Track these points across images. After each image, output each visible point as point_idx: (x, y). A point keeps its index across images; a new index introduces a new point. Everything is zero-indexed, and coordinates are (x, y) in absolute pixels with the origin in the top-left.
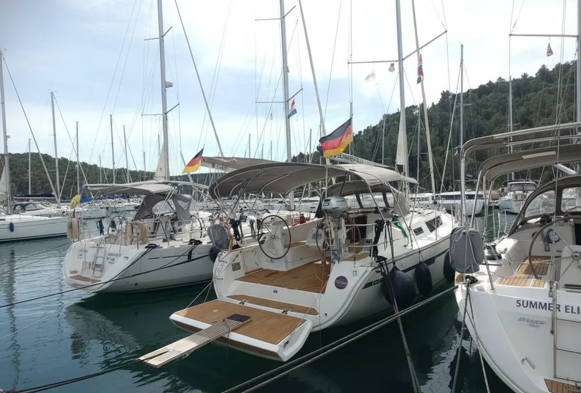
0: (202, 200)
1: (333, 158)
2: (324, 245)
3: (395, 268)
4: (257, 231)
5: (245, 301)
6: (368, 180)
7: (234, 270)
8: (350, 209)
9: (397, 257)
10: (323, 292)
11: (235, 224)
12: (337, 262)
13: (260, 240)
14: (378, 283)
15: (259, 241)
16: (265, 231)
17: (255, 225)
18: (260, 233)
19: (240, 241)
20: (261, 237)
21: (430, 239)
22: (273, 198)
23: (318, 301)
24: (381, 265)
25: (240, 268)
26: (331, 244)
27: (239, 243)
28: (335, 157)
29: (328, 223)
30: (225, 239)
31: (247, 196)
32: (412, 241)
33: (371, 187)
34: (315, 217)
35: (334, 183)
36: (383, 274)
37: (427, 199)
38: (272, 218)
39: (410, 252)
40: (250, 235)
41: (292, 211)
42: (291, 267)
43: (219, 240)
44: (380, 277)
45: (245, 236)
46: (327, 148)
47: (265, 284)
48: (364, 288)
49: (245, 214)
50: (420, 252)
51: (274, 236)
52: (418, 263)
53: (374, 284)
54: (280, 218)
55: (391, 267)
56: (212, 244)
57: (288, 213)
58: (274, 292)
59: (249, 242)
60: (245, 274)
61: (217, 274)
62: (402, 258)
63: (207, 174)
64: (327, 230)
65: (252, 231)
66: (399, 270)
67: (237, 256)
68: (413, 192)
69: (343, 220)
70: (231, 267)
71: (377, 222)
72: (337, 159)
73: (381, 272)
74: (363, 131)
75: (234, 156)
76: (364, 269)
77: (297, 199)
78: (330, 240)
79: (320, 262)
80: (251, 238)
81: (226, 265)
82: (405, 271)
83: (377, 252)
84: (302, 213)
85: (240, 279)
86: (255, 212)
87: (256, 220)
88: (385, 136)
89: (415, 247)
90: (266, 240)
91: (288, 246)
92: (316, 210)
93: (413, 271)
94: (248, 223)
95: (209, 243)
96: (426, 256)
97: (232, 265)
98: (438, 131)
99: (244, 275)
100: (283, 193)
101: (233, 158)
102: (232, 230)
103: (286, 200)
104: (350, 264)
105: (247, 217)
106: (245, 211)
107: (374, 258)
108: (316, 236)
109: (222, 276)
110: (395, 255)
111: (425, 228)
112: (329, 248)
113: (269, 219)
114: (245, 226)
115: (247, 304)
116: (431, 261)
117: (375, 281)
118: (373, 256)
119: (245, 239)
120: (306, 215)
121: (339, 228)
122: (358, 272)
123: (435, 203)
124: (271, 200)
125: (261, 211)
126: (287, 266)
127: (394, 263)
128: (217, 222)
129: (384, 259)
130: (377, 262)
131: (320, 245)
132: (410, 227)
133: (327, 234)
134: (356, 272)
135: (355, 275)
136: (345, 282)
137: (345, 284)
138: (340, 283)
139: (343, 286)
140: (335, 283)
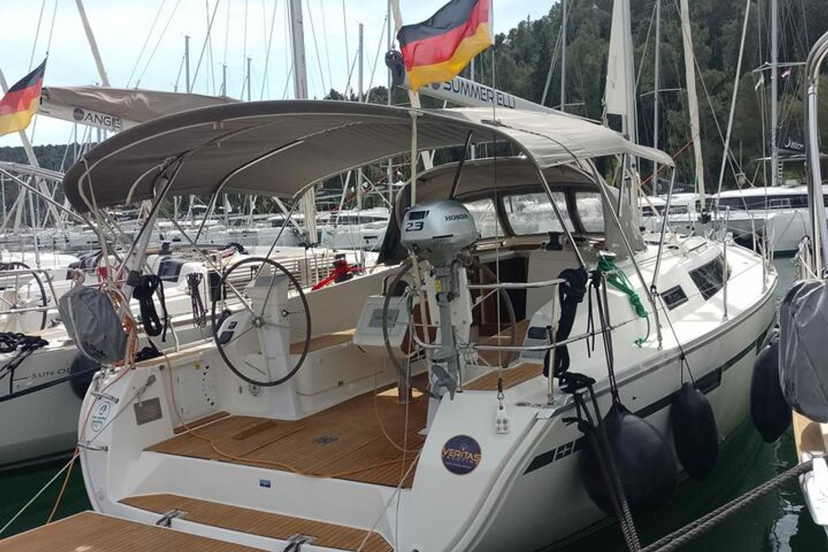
0: (51, 223)
1: (430, 91)
2: (406, 345)
3: (618, 409)
4: (210, 304)
5: (174, 516)
6: (538, 151)
7: (141, 421)
8: (480, 239)
9: (621, 375)
10: (408, 485)
11: (145, 287)
12: (447, 395)
13: (219, 334)
14: (568, 453)
15: (216, 336)
16: (234, 305)
17: (204, 288)
18: (217, 312)
19: (161, 336)
20: (220, 323)
21: (708, 317)
22: (255, 212)
23: (390, 512)
24: (579, 400)
25: (159, 416)
26: (427, 338)
27: (156, 340)
28: (436, 86)
29: (418, 282)
30: (113, 332)
31: (184, 207)
32: (659, 327)
33: (544, 170)
34: (379, 262)
35: (429, 165)
36: (585, 426)
37: (683, 209)
38: (253, 268)
39: (658, 358)
40: (191, 317)
41: (312, 246)
42: (311, 408)
43: (95, 335)
44: (573, 433)
45: (173, 320)
46: (417, 58)
47: (232, 461)
48: (528, 471)
49: (175, 257)
50: (682, 357)
51: (260, 319)
52: (680, 387)
53: (559, 456)
54: (277, 265)
55: (606, 404)
56: (75, 347)
57: (300, 253)
58: (262, 485)
59: (186, 338)
60: (176, 431)
61: (90, 435)
62: (636, 376)
63: (65, 146)
64: (416, 301)
65: (194, 305)
66: (629, 413)
67: (151, 380)
68: (648, 190)
69: (463, 273)
70: (131, 414)
71: (565, 274)
72: (440, 93)
73: (579, 419)
74: (507, 33)
75: (141, 87)
76: (530, 412)
77: (326, 215)
78: (426, 331)
79: (394, 392)
80: (191, 327)
81: (116, 408)
82: (643, 413)
83: (567, 364)
84: (341, 252)
85: (162, 448)
86: (204, 252)
87: (206, 276)
88: (568, 43)
89: (669, 344)
90: (237, 331)
91: (302, 347)
92: (379, 242)
93: (663, 413)
94: (184, 283)
95: (68, 343)
96: (697, 367)
97: (136, 406)
98: (707, 29)
99: (172, 435)
100: (284, 196)
101: (136, 92)
102: (135, 306)
103: (294, 216)
104: (488, 398)
105: (179, 267)
106: (177, 249)
107: (556, 380)
108: (384, 319)
109: (105, 438)
110: (616, 371)
111: (690, 288)
112: (422, 352)
113: (243, 272)
114: (175, 296)
115: (181, 525)
116: (712, 380)
117: (561, 448)
118: (555, 375)
119: (176, 329)
120: (351, 259)
121: (451, 296)
122: (512, 424)
123: (705, 219)
124: (249, 217)
125: (221, 248)
126: (299, 406)
127: (615, 394)
128: (91, 281)
129: (588, 382)
130: (566, 391)
131: (396, 342)
132: (653, 287)
133: (415, 312)
134: (505, 422)
135: (503, 431)
136: (473, 455)
137: (471, 458)
138: (458, 455)
139: (468, 464)
140: (443, 454)
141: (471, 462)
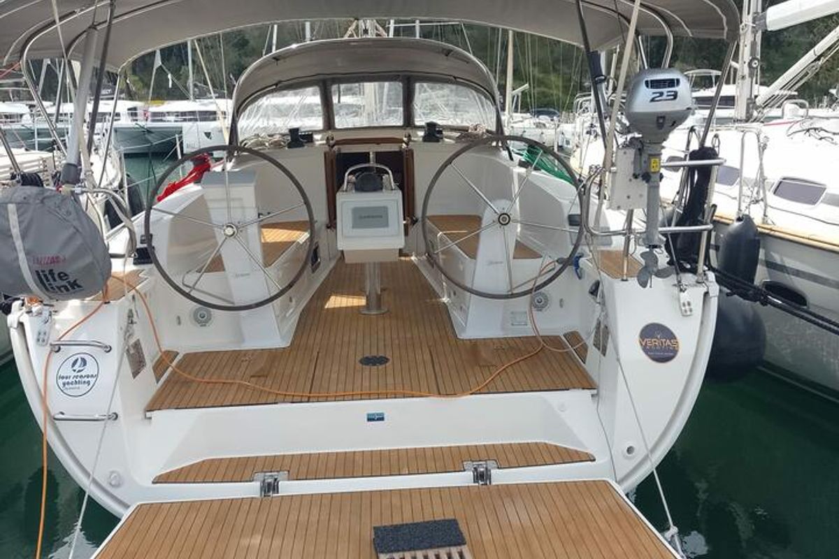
5: (275, 480)
7: (134, 372)
25: (143, 363)
58: (369, 420)
67: (130, 316)
97: (128, 353)
134: (689, 304)
135: (689, 313)
136: (670, 340)
137: (669, 343)
138: (657, 343)
139: (669, 351)
140: (641, 345)
141: (671, 348)
